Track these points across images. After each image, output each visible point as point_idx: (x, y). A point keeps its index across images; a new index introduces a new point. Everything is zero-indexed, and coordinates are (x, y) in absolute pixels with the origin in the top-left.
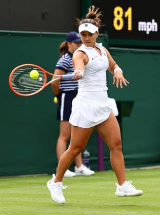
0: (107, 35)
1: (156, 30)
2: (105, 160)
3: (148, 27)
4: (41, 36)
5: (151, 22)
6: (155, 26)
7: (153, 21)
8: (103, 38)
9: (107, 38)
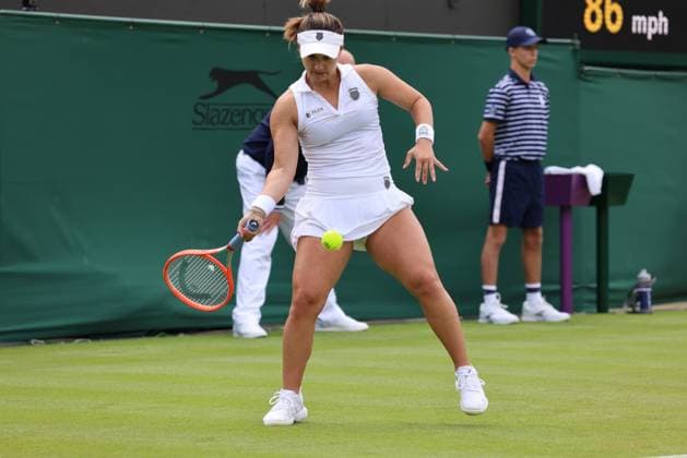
0: (577, 42)
1: (666, 31)
2: (575, 290)
3: (650, 24)
4: (453, 42)
5: (657, 17)
6: (663, 24)
7: (661, 14)
8: (571, 48)
9: (578, 48)
